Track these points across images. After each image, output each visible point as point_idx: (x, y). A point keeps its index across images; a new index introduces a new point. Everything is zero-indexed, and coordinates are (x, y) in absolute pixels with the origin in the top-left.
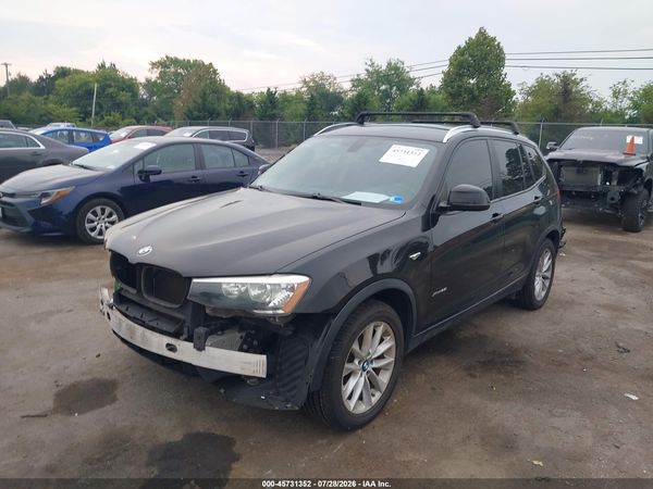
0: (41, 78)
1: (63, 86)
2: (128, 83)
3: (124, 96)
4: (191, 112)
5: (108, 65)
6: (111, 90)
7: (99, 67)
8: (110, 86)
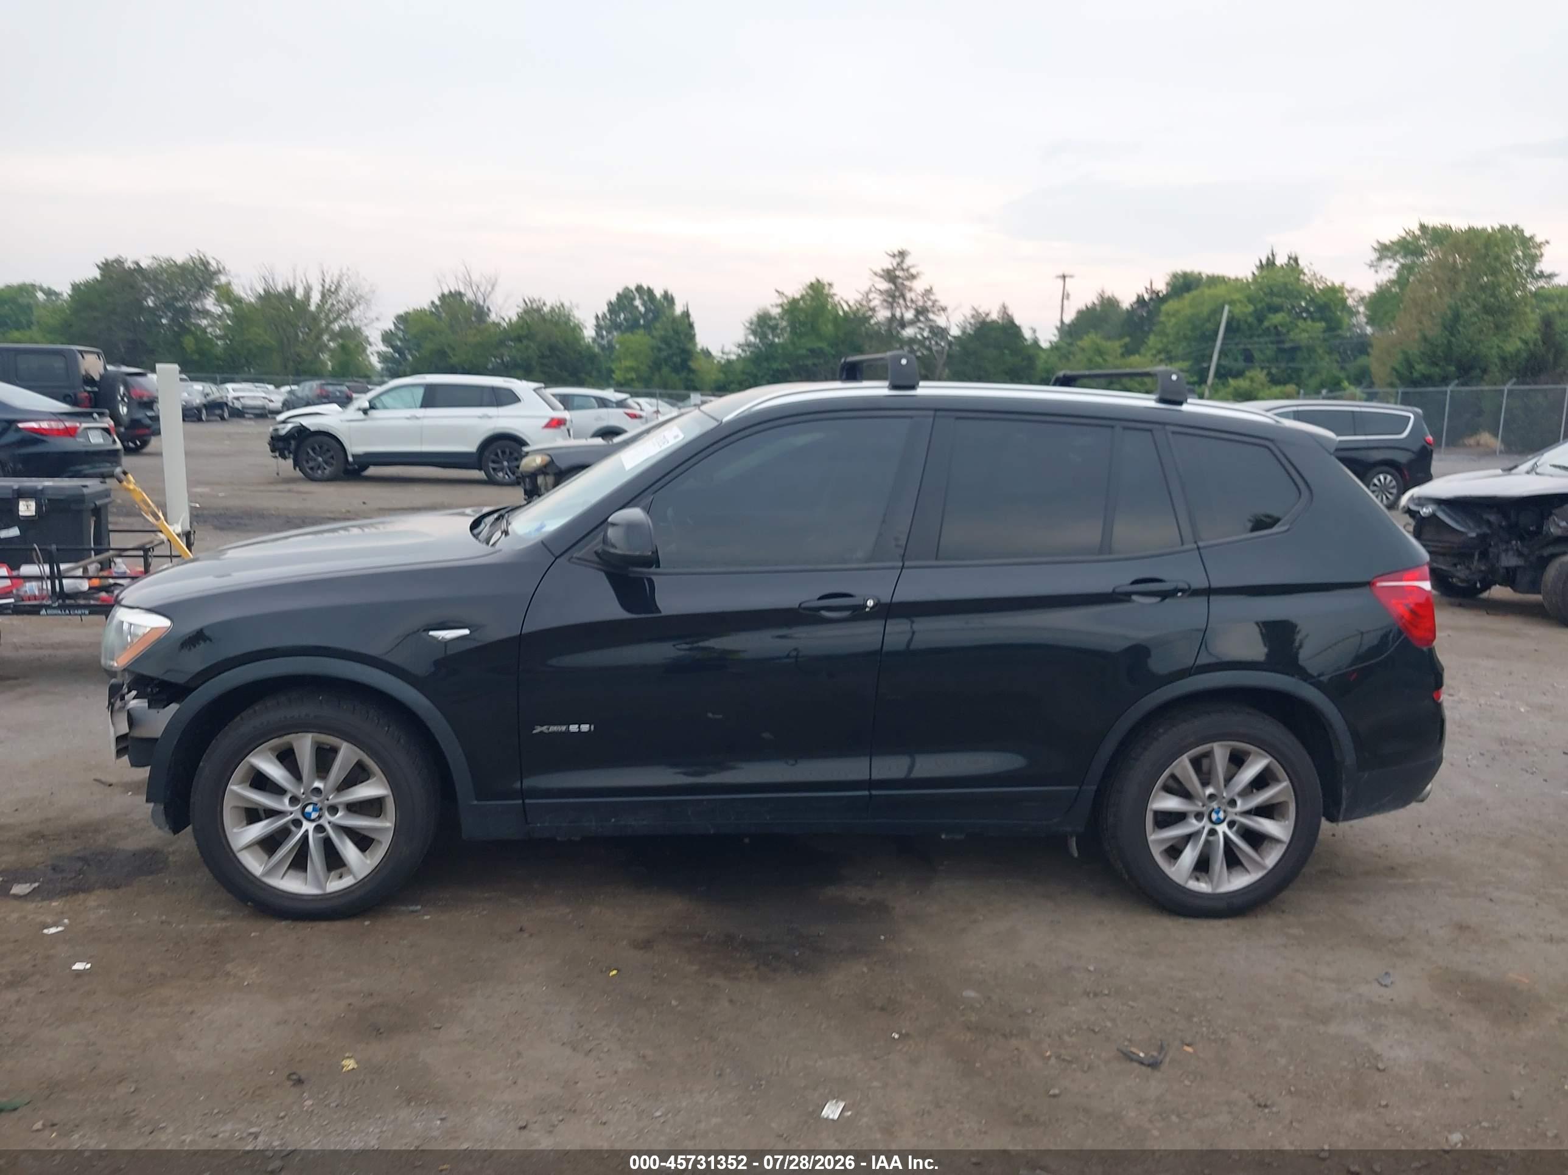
0: (1140, 301)
1: (1176, 313)
2: (1321, 300)
3: (1307, 332)
4: (1410, 366)
5: (1281, 260)
6: (1277, 318)
7: (1261, 267)
8: (1276, 309)
